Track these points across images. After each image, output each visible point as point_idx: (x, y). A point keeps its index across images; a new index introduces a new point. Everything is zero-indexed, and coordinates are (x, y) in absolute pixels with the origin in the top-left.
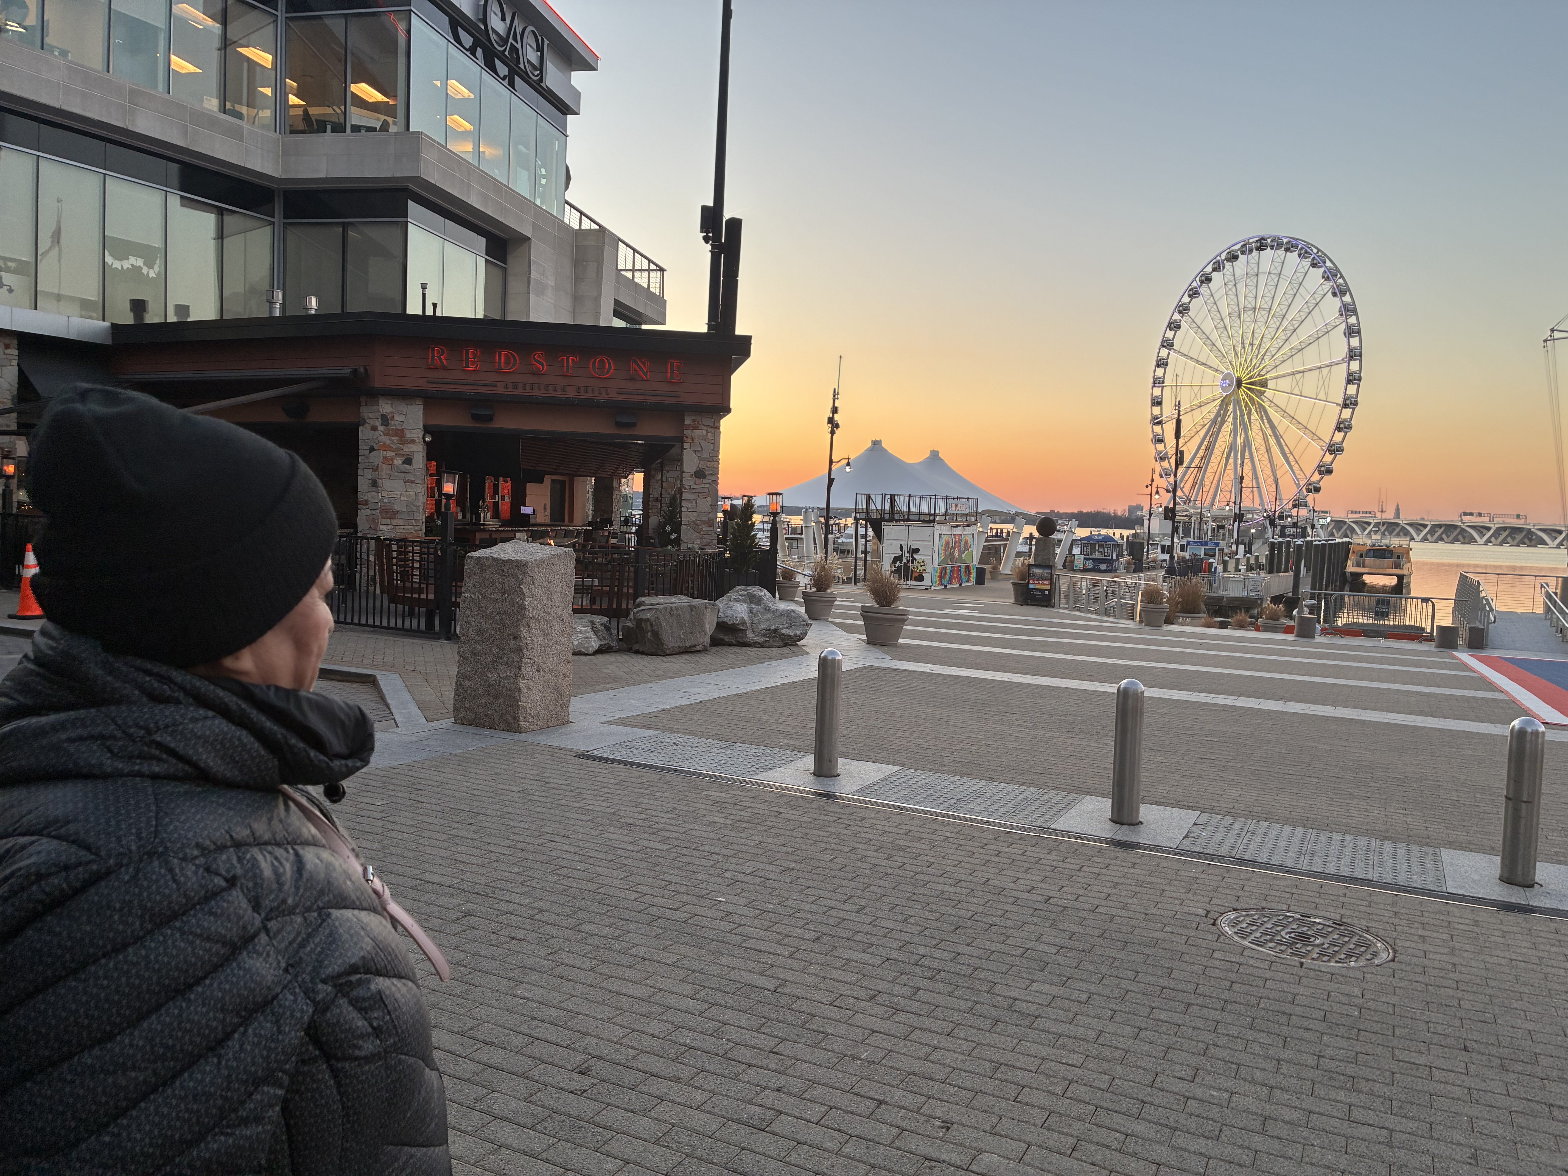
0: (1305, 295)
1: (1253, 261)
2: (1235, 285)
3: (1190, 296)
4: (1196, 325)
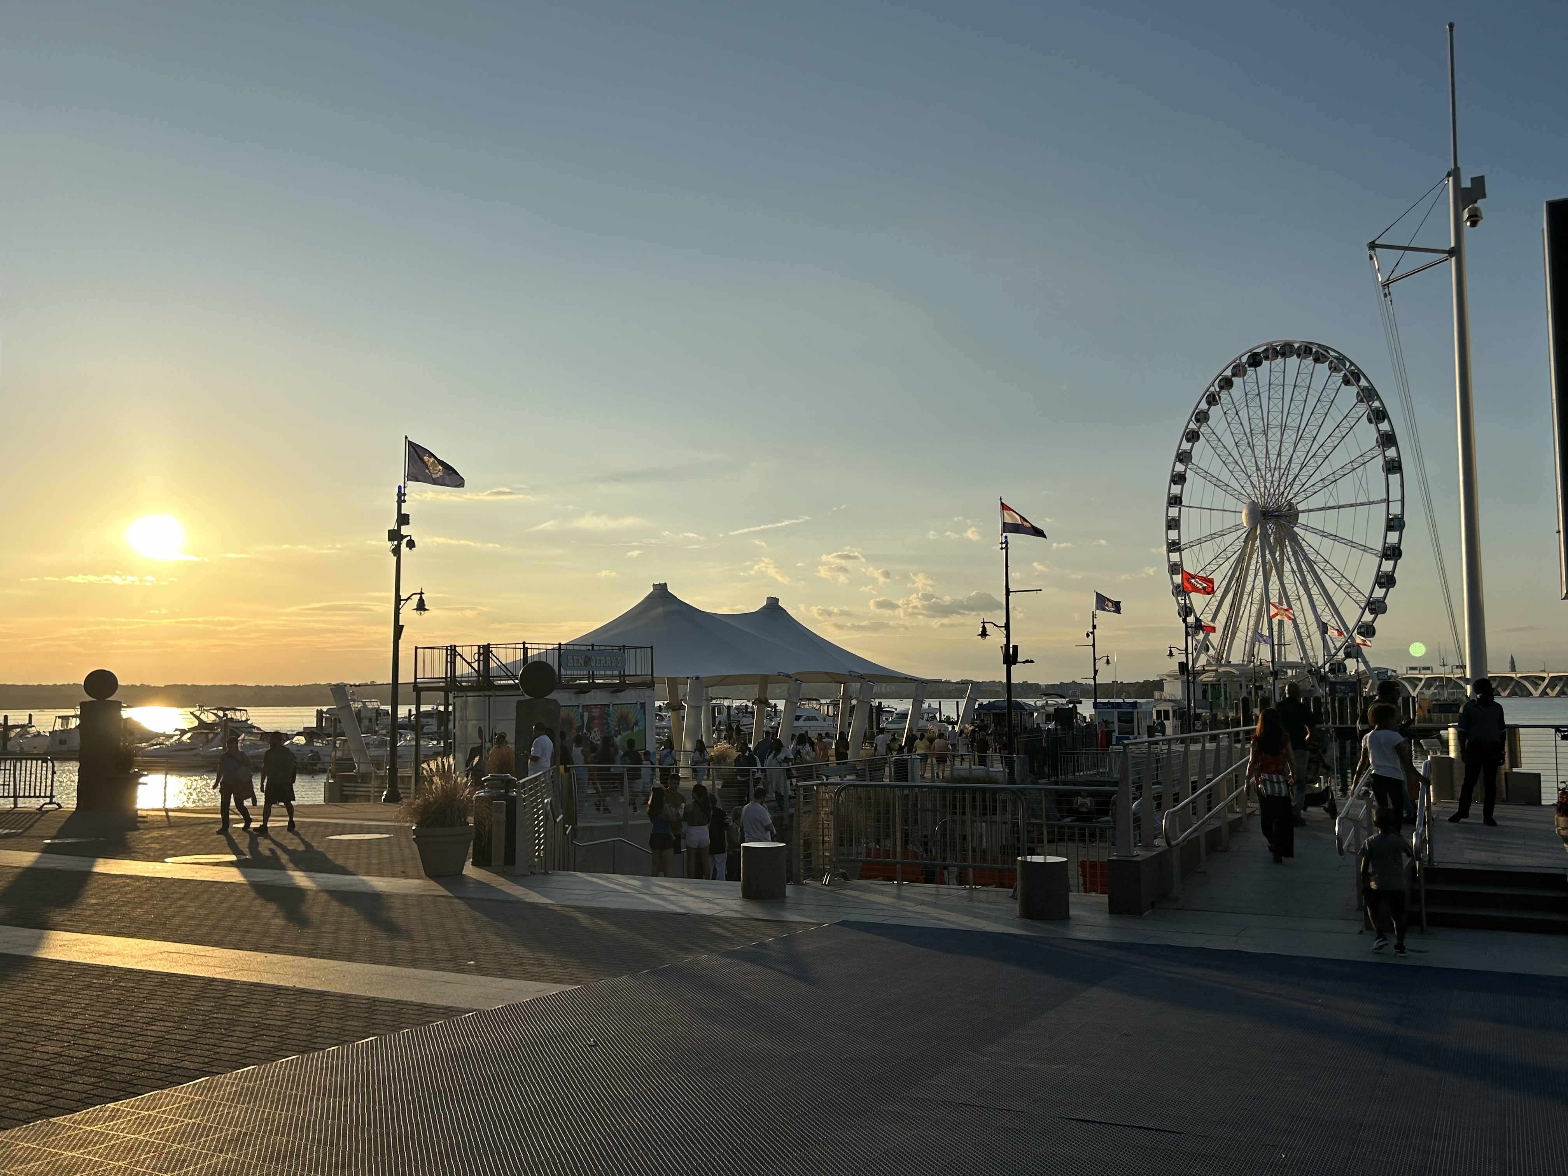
0: (1336, 416)
3: (1208, 402)
4: (1214, 436)
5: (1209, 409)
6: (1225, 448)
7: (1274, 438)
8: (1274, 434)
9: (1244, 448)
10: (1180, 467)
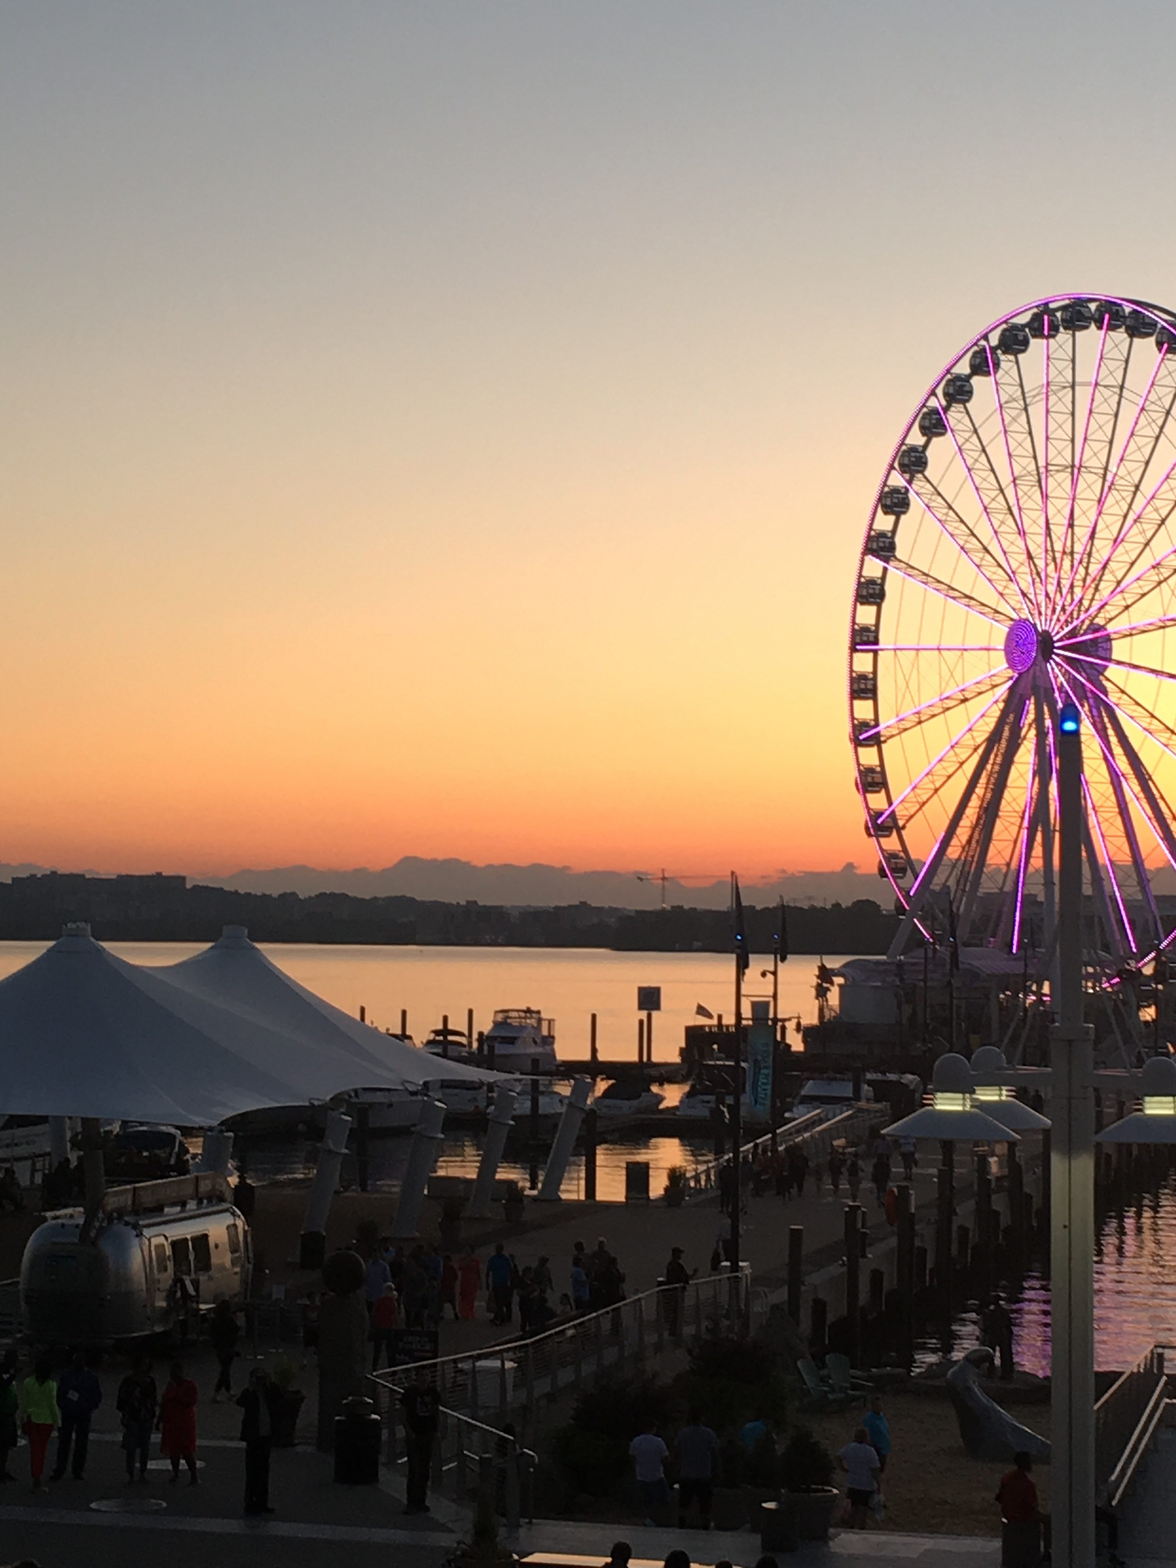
1: (1060, 354)
2: (1026, 409)
3: (924, 430)
4: (939, 499)
5: (926, 446)
6: (962, 521)
7: (1059, 492)
8: (1059, 483)
9: (1001, 517)
10: (874, 567)
